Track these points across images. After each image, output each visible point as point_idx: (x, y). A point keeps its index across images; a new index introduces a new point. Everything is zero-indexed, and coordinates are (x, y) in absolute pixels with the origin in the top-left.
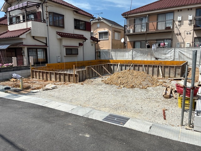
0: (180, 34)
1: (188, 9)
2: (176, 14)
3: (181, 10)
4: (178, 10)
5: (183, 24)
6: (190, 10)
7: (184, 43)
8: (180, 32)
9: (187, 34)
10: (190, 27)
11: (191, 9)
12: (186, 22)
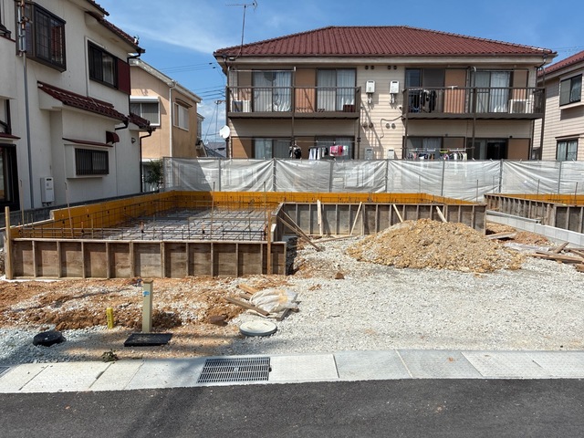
0: (372, 126)
1: (389, 67)
2: (362, 74)
3: (373, 67)
4: (366, 67)
5: (377, 102)
6: (392, 68)
7: (380, 148)
8: (372, 121)
9: (388, 127)
10: (393, 110)
11: (395, 67)
12: (385, 99)
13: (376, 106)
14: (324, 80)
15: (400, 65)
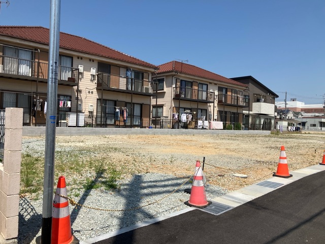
7: (85, 105)
10: (92, 84)
13: (82, 80)
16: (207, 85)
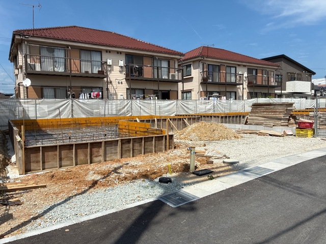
10: (121, 75)
13: (112, 72)
14: (84, 56)
15: (123, 52)
16: (236, 67)
